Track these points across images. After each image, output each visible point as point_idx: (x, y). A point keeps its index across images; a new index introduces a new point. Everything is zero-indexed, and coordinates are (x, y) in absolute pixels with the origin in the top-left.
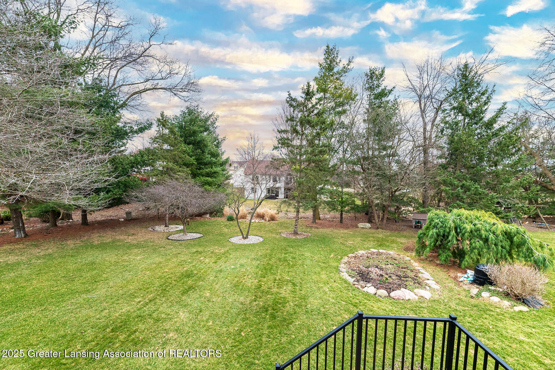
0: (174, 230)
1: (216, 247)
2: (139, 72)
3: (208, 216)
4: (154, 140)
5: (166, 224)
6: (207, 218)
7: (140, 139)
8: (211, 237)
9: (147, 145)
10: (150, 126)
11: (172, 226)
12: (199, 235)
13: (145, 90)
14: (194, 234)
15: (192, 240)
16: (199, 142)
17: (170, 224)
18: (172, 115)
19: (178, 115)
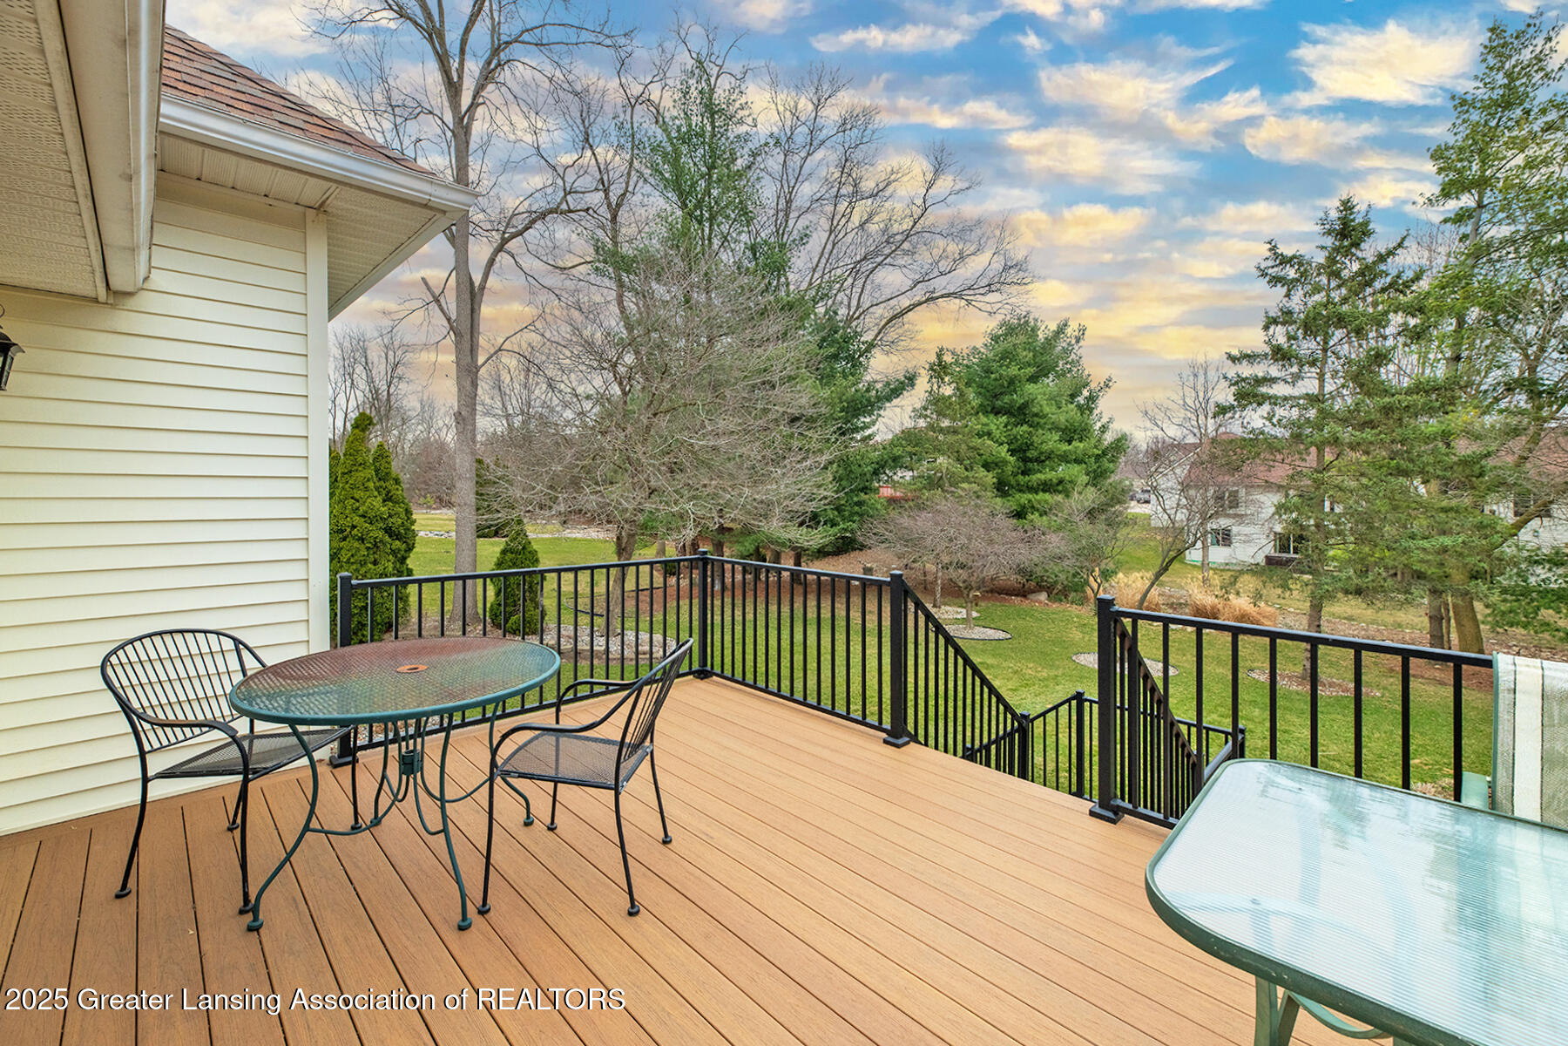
0: (951, 617)
1: (1031, 665)
2: (904, 270)
3: (1043, 596)
4: (919, 414)
5: (935, 600)
6: (1040, 602)
7: (898, 410)
8: (1030, 643)
9: (909, 424)
10: (911, 380)
11: (948, 608)
12: (1001, 635)
13: (909, 309)
14: (991, 632)
15: (981, 642)
16: (1025, 406)
17: (945, 604)
18: (964, 347)
19: (979, 345)
